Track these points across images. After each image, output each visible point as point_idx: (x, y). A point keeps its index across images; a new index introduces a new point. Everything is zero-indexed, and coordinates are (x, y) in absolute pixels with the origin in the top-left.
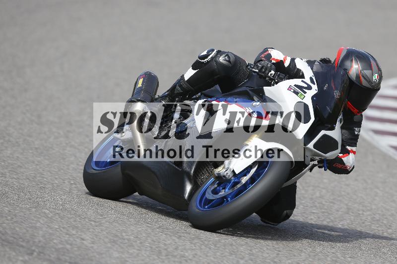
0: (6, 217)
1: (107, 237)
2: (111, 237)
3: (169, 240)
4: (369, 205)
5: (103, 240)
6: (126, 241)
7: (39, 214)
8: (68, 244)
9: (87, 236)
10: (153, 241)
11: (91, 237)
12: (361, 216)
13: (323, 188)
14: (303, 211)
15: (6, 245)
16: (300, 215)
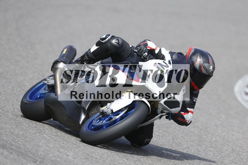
0: (21, 137)
1: (83, 156)
2: (85, 156)
3: (121, 160)
4: (246, 149)
5: (80, 157)
6: (95, 159)
7: (41, 137)
8: (58, 157)
9: (71, 154)
10: (111, 160)
11: (73, 154)
12: (241, 155)
13: (218, 136)
14: (205, 149)
15: (20, 155)
16: (203, 151)
